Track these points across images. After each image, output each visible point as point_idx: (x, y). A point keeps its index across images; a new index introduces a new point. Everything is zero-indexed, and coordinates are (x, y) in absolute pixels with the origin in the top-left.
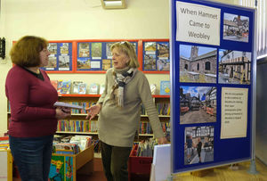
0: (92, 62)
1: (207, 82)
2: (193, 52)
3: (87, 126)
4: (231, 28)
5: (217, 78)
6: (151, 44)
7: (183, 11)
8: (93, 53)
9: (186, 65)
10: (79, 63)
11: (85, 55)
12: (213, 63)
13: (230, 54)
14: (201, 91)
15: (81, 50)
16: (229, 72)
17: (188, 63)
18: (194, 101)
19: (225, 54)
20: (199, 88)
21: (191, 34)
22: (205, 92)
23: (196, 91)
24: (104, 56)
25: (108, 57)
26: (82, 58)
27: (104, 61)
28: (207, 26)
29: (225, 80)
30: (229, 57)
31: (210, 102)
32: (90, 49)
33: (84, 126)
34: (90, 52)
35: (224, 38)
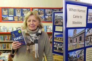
0: (9, 17)
1: (80, 47)
2: (74, 33)
3: (8, 46)
4: (91, 17)
5: (84, 44)
6: (36, 9)
7: (70, 10)
8: (9, 13)
9: (71, 40)
10: (3, 18)
11: (5, 14)
12: (83, 36)
13: (90, 30)
14: (78, 53)
15: (4, 11)
16: (89, 40)
17: (72, 39)
18: (75, 59)
19: (88, 31)
20: (77, 52)
21: (74, 23)
22: (79, 53)
23: (75, 54)
24: (15, 15)
25: (17, 15)
26: (4, 15)
27: (15, 17)
28: (81, 17)
29: (88, 44)
30: (89, 32)
31: (81, 57)
32: (8, 11)
33: (6, 46)
34: (8, 13)
35: (88, 22)
